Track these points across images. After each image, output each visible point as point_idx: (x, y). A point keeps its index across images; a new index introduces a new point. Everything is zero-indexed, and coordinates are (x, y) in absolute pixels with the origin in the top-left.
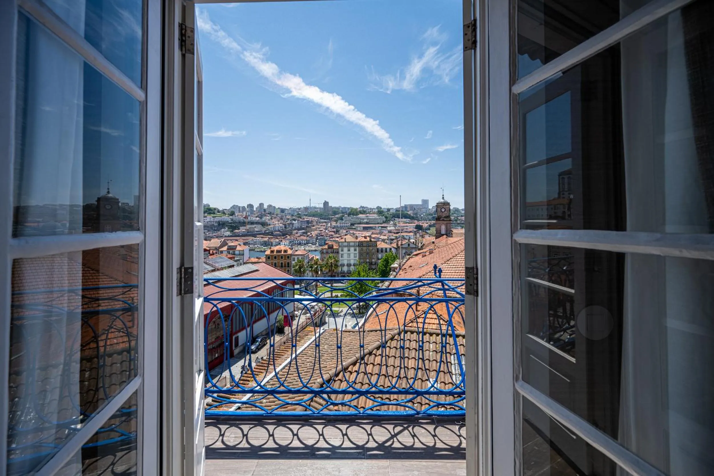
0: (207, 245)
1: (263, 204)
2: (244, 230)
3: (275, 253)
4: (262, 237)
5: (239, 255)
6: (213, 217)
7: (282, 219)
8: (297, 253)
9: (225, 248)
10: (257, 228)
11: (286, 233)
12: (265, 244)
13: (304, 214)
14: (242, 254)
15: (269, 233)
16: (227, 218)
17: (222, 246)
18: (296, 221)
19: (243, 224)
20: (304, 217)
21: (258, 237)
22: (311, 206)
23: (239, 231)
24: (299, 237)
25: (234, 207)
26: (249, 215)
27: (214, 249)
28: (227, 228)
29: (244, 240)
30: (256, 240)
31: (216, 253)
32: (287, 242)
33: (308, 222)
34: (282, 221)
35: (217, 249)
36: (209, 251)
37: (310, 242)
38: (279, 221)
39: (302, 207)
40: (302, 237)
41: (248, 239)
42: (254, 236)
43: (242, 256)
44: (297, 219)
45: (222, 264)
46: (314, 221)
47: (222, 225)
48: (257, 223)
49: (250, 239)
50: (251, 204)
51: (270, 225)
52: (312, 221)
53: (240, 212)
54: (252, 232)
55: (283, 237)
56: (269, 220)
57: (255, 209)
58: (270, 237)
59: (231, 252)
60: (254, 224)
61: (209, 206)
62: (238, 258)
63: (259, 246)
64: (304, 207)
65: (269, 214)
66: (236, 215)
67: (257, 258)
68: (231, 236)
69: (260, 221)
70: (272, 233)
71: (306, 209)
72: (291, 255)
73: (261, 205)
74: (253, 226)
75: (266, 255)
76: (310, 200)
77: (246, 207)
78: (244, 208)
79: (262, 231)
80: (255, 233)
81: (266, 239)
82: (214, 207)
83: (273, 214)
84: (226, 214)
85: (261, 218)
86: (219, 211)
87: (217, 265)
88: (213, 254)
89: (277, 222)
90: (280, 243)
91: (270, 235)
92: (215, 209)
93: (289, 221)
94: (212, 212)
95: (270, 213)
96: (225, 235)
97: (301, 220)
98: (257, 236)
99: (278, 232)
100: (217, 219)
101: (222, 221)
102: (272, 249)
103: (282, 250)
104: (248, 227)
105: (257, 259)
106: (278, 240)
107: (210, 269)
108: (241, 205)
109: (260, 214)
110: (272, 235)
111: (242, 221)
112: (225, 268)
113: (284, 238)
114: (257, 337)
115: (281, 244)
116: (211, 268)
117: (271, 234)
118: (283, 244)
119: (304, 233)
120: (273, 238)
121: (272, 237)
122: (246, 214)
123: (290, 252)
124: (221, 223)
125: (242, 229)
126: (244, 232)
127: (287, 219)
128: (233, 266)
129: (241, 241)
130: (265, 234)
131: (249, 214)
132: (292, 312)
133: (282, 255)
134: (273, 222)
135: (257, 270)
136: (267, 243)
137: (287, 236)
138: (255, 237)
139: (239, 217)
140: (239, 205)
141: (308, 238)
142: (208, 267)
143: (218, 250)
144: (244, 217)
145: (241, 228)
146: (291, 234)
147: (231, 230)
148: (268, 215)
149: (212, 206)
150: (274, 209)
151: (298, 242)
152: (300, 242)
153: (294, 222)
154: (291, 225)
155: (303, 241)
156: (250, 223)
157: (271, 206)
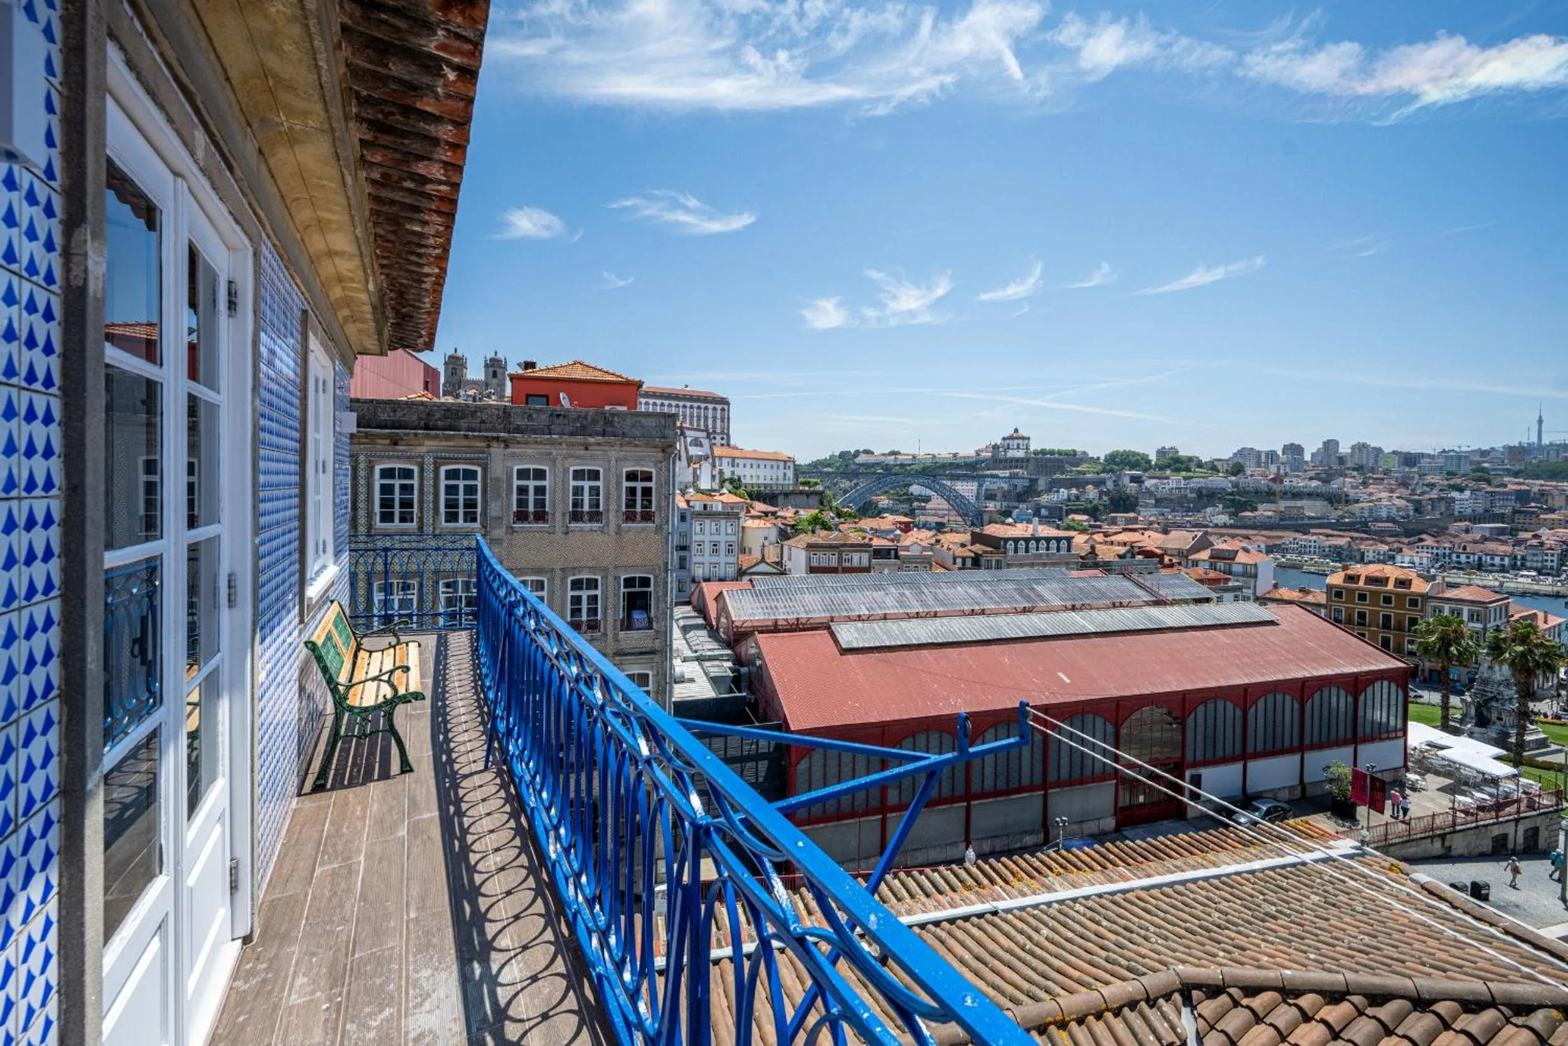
0: (1159, 543)
1: (1337, 443)
2: (1270, 514)
3: (1361, 583)
4: (1328, 536)
5: (1245, 574)
6: (1185, 478)
7: (1404, 484)
8: (1451, 594)
9: (1205, 555)
10: (1311, 509)
11: (1420, 527)
12: (1339, 555)
13: (1508, 470)
14: (1250, 573)
15: (1353, 524)
16: (1219, 481)
17: (1198, 547)
18: (1467, 493)
19: (1269, 496)
20: (1506, 479)
21: (1314, 534)
22: (1546, 441)
23: (1256, 513)
24: (1475, 542)
25: (1241, 452)
26: (1286, 474)
27: (1175, 553)
28: (1221, 506)
29: (1268, 537)
30: (1306, 540)
31: (1180, 564)
32: (1423, 558)
33: (1523, 497)
34: (1405, 492)
35: (1183, 555)
36: (1161, 557)
37: (1528, 564)
38: (1392, 491)
39: (1499, 445)
40: (1491, 546)
41: (1281, 538)
42: (1304, 529)
43: (1252, 580)
44: (1472, 484)
45: (1178, 591)
46: (1555, 492)
47: (1206, 497)
48: (1312, 495)
49: (1289, 537)
50: (1297, 443)
51: (1357, 501)
52: (1542, 494)
53: (1260, 466)
54: (1297, 519)
55: (1406, 540)
56: (1353, 487)
57: (1307, 457)
58: (1355, 535)
59: (1221, 565)
60: (1301, 499)
61: (1177, 452)
62: (1236, 584)
63: (1316, 559)
64: (1504, 447)
65: (1354, 469)
66: (1249, 472)
67: (1302, 590)
68: (1232, 526)
69: (1324, 489)
70: (1365, 524)
71: (1516, 452)
72: (1426, 597)
73: (1330, 445)
74: (1299, 503)
75: (1330, 587)
76: (1540, 422)
77: (1280, 453)
78: (1272, 456)
79: (1327, 517)
80: (1306, 522)
81: (1342, 542)
82: (1189, 454)
83: (1372, 470)
84: (1218, 471)
85: (1326, 481)
86: (1200, 465)
87: (1163, 592)
88: (1171, 566)
89: (1384, 495)
90: (1392, 558)
91: (1357, 531)
92: (1190, 459)
93: (1435, 491)
94: (1183, 467)
95: (1359, 468)
96: (1215, 521)
97: (1489, 489)
98: (1312, 531)
99: (1390, 525)
100: (1195, 483)
101: (1207, 488)
102: (1349, 572)
103: (1388, 578)
104: (1282, 505)
105: (1301, 595)
106: (1386, 548)
107: (1145, 599)
108: (1262, 447)
109: (1325, 472)
110: (1365, 532)
111: (1266, 489)
112: (1185, 602)
113: (1409, 544)
114: (1259, 796)
115: (1398, 558)
116: (1147, 598)
117: (1362, 526)
118: (1407, 559)
119: (1502, 531)
120: (1367, 539)
121: (1365, 536)
122: (1279, 468)
123: (1420, 587)
124: (1204, 492)
125: (1265, 511)
126: (1268, 517)
127: (1428, 485)
128: (1207, 600)
129: (1261, 539)
130: (1340, 526)
131: (1288, 470)
132: (1396, 769)
133: (1390, 592)
134: (1371, 494)
135: (1272, 623)
136: (1345, 553)
137: (1424, 536)
138: (1305, 534)
139: (1256, 477)
140: (1258, 448)
141: (1519, 552)
142: (1140, 592)
143: (1186, 557)
144: (1272, 480)
145: (1260, 506)
146: (1439, 532)
147: (1233, 510)
148: (1355, 473)
149: (1183, 453)
150: (1377, 456)
151: (1468, 558)
152: (1480, 558)
153: (1455, 494)
154: (1443, 504)
155: (1492, 559)
156: (1289, 495)
157: (1364, 446)
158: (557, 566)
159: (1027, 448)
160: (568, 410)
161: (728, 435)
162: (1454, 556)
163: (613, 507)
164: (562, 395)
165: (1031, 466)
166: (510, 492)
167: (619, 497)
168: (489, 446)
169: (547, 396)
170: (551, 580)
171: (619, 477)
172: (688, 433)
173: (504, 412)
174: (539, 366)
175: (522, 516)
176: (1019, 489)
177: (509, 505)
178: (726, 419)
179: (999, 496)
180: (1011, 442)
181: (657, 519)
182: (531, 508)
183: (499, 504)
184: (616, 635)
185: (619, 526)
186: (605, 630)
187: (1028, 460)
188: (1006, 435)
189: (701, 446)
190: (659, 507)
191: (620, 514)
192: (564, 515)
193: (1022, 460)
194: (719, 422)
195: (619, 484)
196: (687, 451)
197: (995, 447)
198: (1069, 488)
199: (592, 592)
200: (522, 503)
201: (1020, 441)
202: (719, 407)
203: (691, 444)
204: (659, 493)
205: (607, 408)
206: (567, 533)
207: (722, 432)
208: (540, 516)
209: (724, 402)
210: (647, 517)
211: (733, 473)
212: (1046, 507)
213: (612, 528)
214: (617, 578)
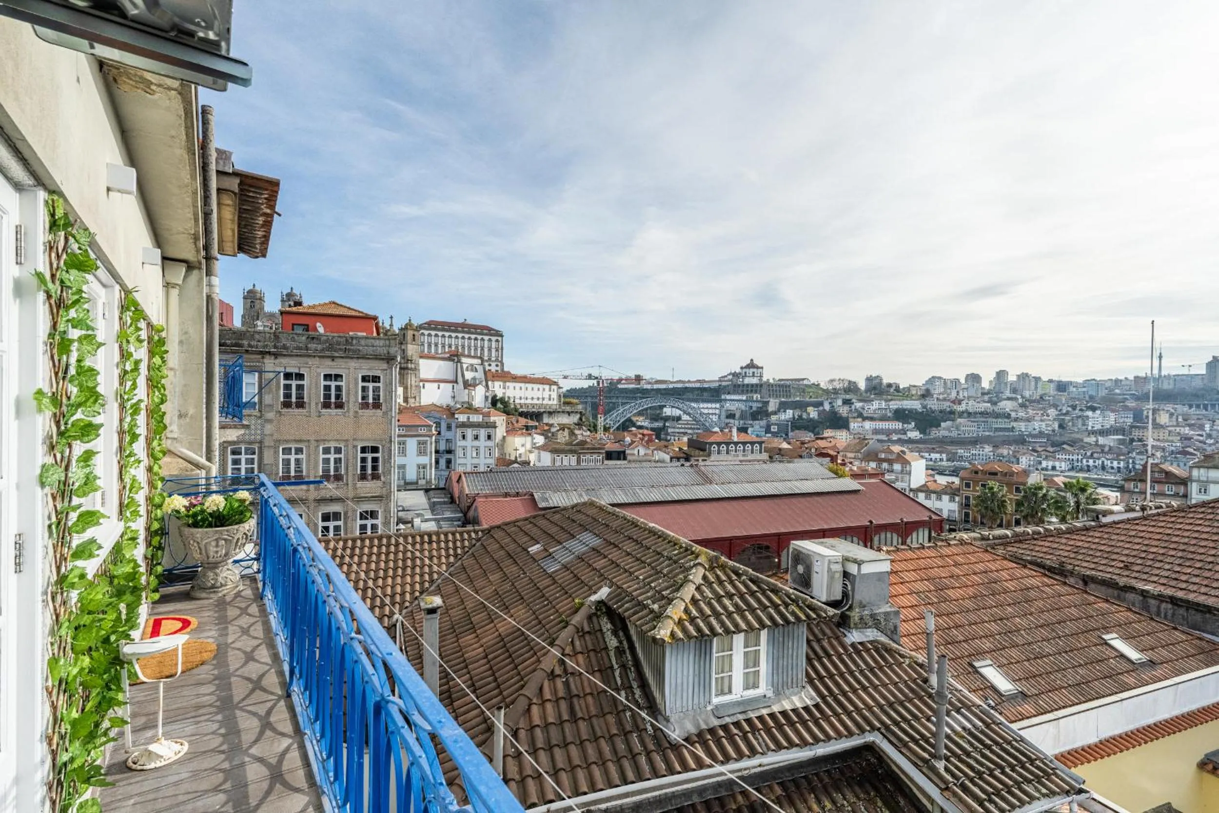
1: (1007, 373)
2: (950, 430)
5: (902, 471)
6: (886, 401)
7: (1054, 406)
13: (1132, 394)
14: (907, 471)
15: (1014, 438)
16: (915, 405)
18: (1099, 413)
19: (950, 415)
22: (1164, 373)
23: (940, 430)
25: (931, 380)
26: (966, 398)
28: (913, 424)
34: (1055, 412)
36: (834, 457)
38: (1044, 411)
43: (908, 476)
48: (984, 414)
50: (975, 372)
51: (1018, 418)
53: (945, 391)
55: (1052, 449)
56: (1016, 408)
57: (984, 384)
59: (885, 464)
60: (975, 417)
61: (881, 379)
64: (1134, 377)
65: (1019, 394)
66: (936, 396)
69: (992, 410)
70: (1023, 438)
73: (1003, 374)
75: (962, 479)
77: (963, 381)
78: (956, 381)
82: (890, 381)
83: (1032, 394)
84: (913, 396)
85: (995, 403)
86: (898, 390)
90: (1039, 463)
92: (889, 385)
94: (885, 391)
100: (894, 405)
101: (902, 409)
102: (976, 468)
103: (1001, 472)
108: (948, 375)
111: (948, 410)
115: (1044, 463)
118: (1050, 464)
123: (1022, 478)
125: (947, 428)
126: (949, 433)
135: (858, 492)
137: (1065, 446)
139: (942, 400)
140: (946, 377)
144: (953, 402)
145: (943, 424)
147: (923, 427)
149: (886, 380)
150: (1036, 384)
151: (1094, 462)
152: (1103, 462)
153: (1090, 413)
154: (1080, 420)
155: (1112, 463)
156: (965, 415)
157: (1027, 375)
158: (312, 438)
159: (761, 376)
160: (321, 335)
161: (502, 362)
162: (1084, 461)
163: (352, 399)
164: (318, 324)
165: (764, 391)
166: (279, 388)
167: (357, 392)
168: (263, 358)
169: (308, 325)
170: (308, 447)
171: (356, 380)
172: (464, 360)
173: (275, 336)
174: (305, 304)
175: (287, 405)
176: (754, 409)
177: (279, 397)
178: (500, 349)
179: (737, 416)
180: (747, 370)
181: (384, 407)
182: (294, 399)
183: (271, 396)
184: (355, 485)
185: (356, 412)
186: (347, 480)
187: (761, 385)
188: (744, 365)
189: (476, 371)
190: (385, 401)
191: (357, 404)
192: (317, 404)
193: (757, 385)
194: (493, 351)
195: (357, 384)
196: (463, 375)
197: (735, 375)
198: (794, 408)
199: (337, 456)
200: (288, 396)
201: (755, 370)
202: (494, 338)
203: (467, 369)
204: (385, 390)
205: (351, 333)
206: (320, 416)
207: (497, 360)
208: (300, 405)
209: (499, 334)
210: (377, 405)
211: (504, 393)
212: (775, 424)
213: (351, 413)
214: (355, 447)
